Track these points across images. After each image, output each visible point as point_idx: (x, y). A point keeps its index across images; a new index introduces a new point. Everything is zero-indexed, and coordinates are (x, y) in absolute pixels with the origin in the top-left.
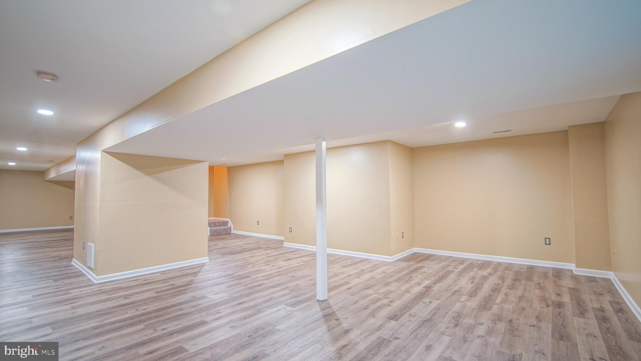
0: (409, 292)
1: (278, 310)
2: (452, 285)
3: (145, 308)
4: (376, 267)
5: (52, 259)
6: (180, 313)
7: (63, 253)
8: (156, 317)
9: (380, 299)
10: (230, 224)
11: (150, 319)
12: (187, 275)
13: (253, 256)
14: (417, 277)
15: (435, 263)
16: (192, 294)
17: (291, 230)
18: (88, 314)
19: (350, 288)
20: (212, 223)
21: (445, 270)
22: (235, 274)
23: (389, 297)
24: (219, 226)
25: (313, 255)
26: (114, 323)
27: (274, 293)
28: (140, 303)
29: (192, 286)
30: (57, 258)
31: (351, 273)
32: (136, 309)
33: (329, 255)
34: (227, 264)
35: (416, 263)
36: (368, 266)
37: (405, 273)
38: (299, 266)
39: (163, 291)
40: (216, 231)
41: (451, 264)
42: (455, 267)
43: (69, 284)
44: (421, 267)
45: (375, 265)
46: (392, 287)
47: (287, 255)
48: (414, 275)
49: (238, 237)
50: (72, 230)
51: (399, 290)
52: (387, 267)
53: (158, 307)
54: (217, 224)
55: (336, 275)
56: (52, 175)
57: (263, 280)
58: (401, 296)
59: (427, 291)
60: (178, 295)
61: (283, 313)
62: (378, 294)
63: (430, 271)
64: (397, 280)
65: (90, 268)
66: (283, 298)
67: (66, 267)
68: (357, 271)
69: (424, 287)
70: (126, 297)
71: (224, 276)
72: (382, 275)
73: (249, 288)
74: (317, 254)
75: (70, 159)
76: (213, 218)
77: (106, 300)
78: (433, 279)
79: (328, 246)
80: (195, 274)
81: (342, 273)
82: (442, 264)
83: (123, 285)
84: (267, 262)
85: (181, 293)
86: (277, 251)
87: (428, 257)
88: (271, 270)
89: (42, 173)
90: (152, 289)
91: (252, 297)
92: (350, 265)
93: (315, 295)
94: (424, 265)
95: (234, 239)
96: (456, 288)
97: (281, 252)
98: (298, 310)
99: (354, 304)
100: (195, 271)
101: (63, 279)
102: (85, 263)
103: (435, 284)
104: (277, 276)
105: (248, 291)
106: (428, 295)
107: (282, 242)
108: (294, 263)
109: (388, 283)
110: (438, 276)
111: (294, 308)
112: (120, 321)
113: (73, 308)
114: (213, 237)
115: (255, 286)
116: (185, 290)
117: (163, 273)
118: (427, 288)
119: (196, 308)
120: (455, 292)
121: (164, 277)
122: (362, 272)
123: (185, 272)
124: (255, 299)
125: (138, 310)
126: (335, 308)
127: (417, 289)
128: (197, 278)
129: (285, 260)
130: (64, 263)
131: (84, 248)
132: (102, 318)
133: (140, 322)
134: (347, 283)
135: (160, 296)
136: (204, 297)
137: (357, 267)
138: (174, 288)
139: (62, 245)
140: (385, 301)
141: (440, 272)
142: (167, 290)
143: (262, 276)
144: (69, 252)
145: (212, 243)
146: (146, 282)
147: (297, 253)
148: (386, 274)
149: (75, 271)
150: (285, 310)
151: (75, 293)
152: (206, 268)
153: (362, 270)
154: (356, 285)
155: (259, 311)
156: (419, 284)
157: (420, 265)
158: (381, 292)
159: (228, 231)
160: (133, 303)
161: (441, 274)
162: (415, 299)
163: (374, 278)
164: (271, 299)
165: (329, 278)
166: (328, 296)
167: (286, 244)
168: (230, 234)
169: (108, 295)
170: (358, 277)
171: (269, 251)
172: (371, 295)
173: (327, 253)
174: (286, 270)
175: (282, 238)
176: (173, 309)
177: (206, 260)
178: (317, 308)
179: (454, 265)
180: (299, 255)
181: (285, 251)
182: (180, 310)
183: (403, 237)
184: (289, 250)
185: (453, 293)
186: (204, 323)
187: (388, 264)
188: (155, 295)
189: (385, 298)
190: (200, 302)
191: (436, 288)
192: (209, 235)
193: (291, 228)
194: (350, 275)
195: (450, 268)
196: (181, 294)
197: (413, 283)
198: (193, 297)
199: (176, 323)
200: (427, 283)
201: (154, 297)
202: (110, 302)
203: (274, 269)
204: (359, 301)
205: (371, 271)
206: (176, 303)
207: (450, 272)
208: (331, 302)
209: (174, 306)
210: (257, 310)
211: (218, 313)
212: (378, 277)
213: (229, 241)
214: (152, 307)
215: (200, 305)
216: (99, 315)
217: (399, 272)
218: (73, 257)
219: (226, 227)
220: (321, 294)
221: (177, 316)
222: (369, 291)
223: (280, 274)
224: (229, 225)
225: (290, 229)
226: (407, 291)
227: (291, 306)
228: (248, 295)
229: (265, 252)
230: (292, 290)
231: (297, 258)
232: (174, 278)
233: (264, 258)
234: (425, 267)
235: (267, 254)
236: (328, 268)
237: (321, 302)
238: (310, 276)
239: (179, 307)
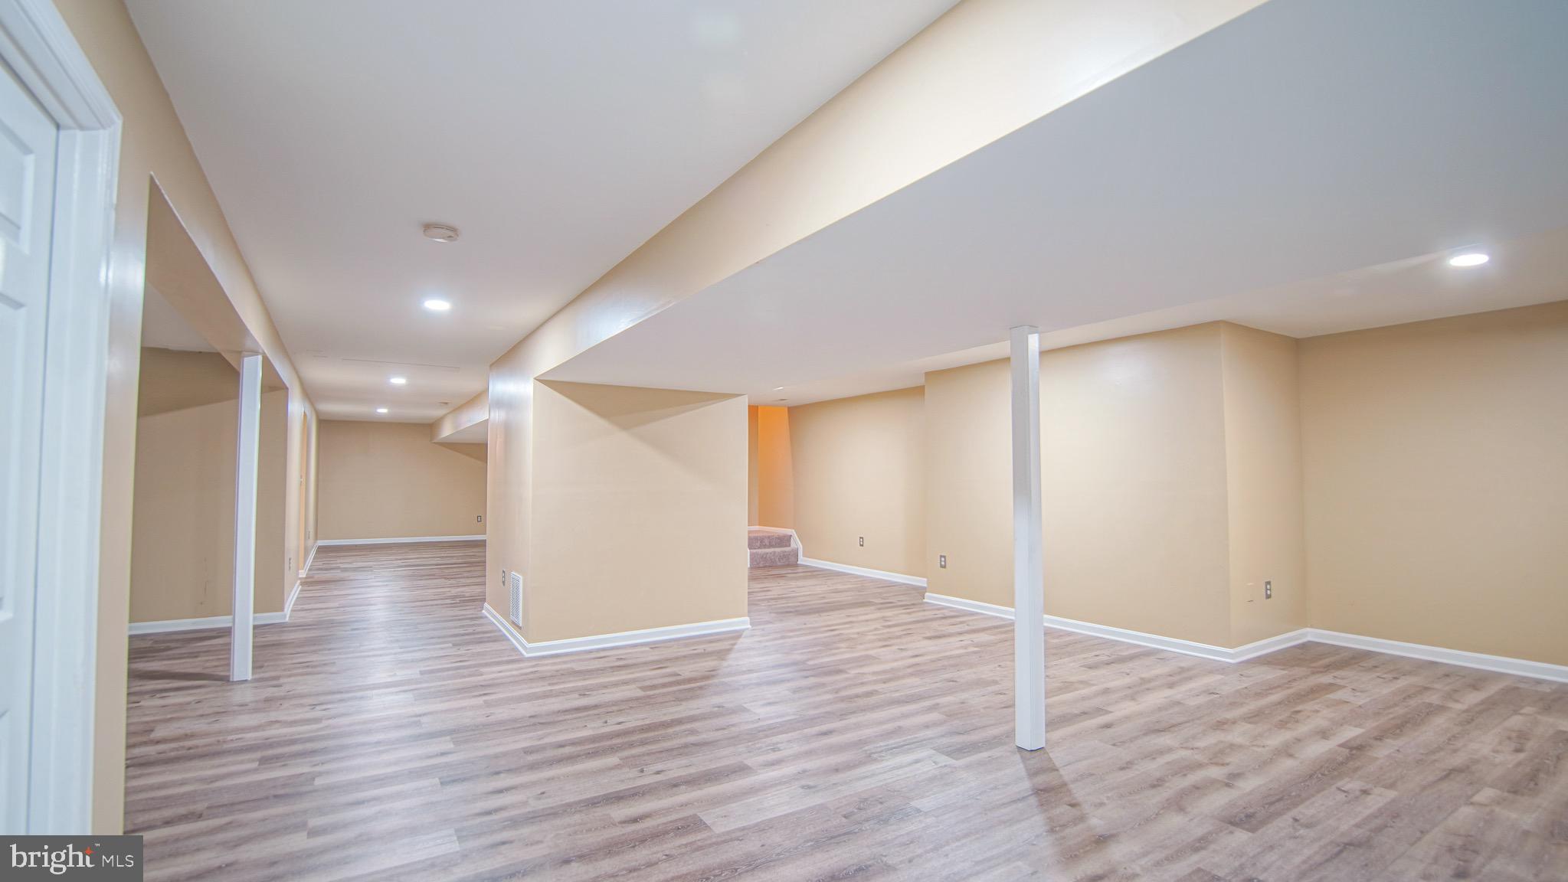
0: (1291, 756)
1: (917, 761)
2: (1440, 749)
3: (621, 719)
4: (1183, 673)
5: (448, 601)
6: (692, 739)
7: (468, 591)
8: (643, 743)
9: (1200, 766)
10: (796, 543)
11: (631, 745)
12: (705, 655)
13: (851, 622)
14: (1316, 714)
15: (1378, 677)
16: (717, 700)
17: (943, 563)
18: (515, 720)
19: (1108, 726)
20: (756, 539)
21: (1413, 703)
22: (811, 663)
23: (1228, 760)
24: (771, 546)
25: (1006, 629)
26: (561, 746)
27: (904, 716)
28: (610, 710)
29: (715, 681)
30: (458, 600)
31: (1111, 685)
32: (604, 720)
33: (1049, 633)
34: (790, 637)
35: (1313, 673)
36: (1160, 670)
37: (1275, 697)
38: (968, 654)
39: (654, 687)
40: (763, 557)
41: (1436, 686)
42: (1452, 695)
43: (479, 654)
44: (1330, 688)
45: (1182, 670)
46: (1237, 735)
47: (935, 624)
48: (1308, 707)
49: (814, 573)
50: (482, 544)
51: (1258, 746)
52: (1219, 677)
53: (647, 722)
54: (766, 542)
55: (1067, 687)
56: (447, 431)
57: (876, 682)
58: (1264, 764)
59: (1351, 758)
60: (686, 699)
61: (927, 769)
62: (1192, 749)
63: (1361, 700)
64: (1254, 717)
65: (514, 624)
66: (929, 733)
67: (472, 619)
68: (1127, 680)
69: (1341, 746)
70: (583, 693)
71: (786, 665)
72: (1202, 699)
73: (843, 700)
74: (1017, 628)
75: (475, 399)
76: (757, 528)
77: (546, 696)
78: (1371, 724)
79: (1048, 609)
80: (722, 654)
81: (1085, 683)
82: (1402, 683)
83: (577, 667)
84: (885, 640)
85: (691, 695)
86: (909, 613)
87: (1356, 659)
88: (896, 660)
89: (430, 427)
90: (634, 681)
91: (853, 720)
92: (1108, 664)
93: (1011, 734)
94: (1338, 681)
95: (805, 578)
96: (1458, 760)
97: (920, 615)
98: (968, 767)
99: (1122, 769)
100: (721, 647)
101: (468, 643)
102: (506, 615)
103: (1379, 738)
104: (912, 675)
105: (843, 705)
106: (1356, 769)
107: (921, 591)
108: (953, 646)
109: (1224, 723)
110: (1391, 716)
111: (957, 759)
112: (573, 743)
113: (488, 704)
114: (759, 572)
115: (857, 696)
116: (701, 688)
117: (654, 646)
118: (1351, 749)
119: (726, 732)
120: (1451, 770)
121: (654, 656)
122: (1143, 687)
123: (700, 649)
124: (858, 726)
125: (606, 722)
126: (1067, 774)
127: (1317, 750)
128: (725, 664)
129: (929, 638)
130: (469, 613)
131: (504, 582)
132: (540, 733)
133: (613, 750)
134: (1099, 711)
135: (649, 697)
136: (742, 710)
137: (1128, 671)
138: (678, 683)
139: (465, 575)
140: (1215, 772)
141: (1396, 705)
142: (664, 685)
143: (874, 673)
144: (477, 590)
145: (757, 586)
146: (621, 663)
147: (961, 623)
148: (1216, 696)
149: (490, 628)
150: (934, 762)
151: (490, 674)
152: (743, 642)
153: (1144, 681)
154: (1127, 718)
155: (870, 758)
156: (1324, 734)
157: (1326, 679)
158: (1201, 744)
159: (792, 559)
160: (596, 707)
161: (1400, 711)
162: (1311, 776)
163: (1178, 703)
164: (898, 731)
165: (1048, 694)
166: (1047, 741)
167: (930, 598)
168: (796, 565)
169: (550, 684)
170: (1133, 698)
171: (888, 613)
172: (1170, 750)
173: (1045, 627)
174: (933, 661)
175: (921, 582)
176: (677, 729)
177: (742, 623)
178: (1018, 767)
179: (1447, 688)
180: (967, 628)
181: (929, 614)
182: (693, 732)
183: (1268, 597)
184: (940, 614)
185: (1445, 773)
186: (742, 769)
187: (1222, 669)
188: (640, 693)
189: (1216, 764)
190: (735, 719)
191: (1383, 752)
192: (749, 566)
193: (944, 557)
194: (1106, 691)
195: (1434, 698)
196: (692, 698)
197: (1303, 729)
198: (719, 707)
199: (684, 761)
200: (1350, 733)
201: (637, 699)
202: (553, 700)
203: (902, 659)
204: (1136, 762)
205: (1171, 686)
206: (684, 715)
207: (1433, 710)
208: (1058, 756)
209: (679, 722)
210: (865, 754)
211: (774, 750)
212: (1193, 702)
213: (793, 584)
214: (634, 719)
215: (733, 725)
216: (534, 725)
217: (1259, 695)
218: (484, 600)
219: (787, 549)
220: (1029, 732)
221: (686, 746)
222: (1166, 740)
223: (918, 671)
224: (793, 545)
225: (943, 559)
226: (1286, 751)
227: (949, 754)
228: (843, 715)
229: (879, 614)
230: (951, 716)
231: (960, 634)
232: (677, 658)
233: (876, 629)
234: (1344, 687)
235: (884, 619)
236: (1046, 667)
237: (1028, 754)
238: (995, 682)
239: (689, 726)
